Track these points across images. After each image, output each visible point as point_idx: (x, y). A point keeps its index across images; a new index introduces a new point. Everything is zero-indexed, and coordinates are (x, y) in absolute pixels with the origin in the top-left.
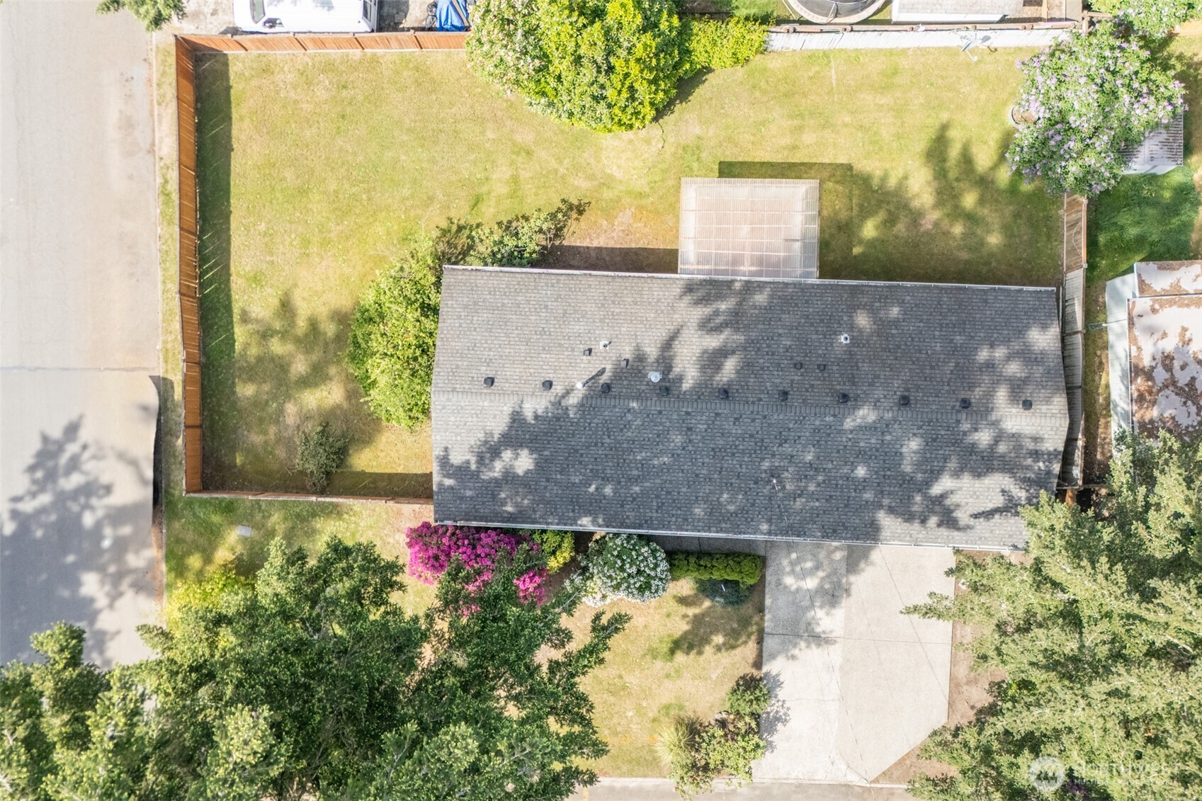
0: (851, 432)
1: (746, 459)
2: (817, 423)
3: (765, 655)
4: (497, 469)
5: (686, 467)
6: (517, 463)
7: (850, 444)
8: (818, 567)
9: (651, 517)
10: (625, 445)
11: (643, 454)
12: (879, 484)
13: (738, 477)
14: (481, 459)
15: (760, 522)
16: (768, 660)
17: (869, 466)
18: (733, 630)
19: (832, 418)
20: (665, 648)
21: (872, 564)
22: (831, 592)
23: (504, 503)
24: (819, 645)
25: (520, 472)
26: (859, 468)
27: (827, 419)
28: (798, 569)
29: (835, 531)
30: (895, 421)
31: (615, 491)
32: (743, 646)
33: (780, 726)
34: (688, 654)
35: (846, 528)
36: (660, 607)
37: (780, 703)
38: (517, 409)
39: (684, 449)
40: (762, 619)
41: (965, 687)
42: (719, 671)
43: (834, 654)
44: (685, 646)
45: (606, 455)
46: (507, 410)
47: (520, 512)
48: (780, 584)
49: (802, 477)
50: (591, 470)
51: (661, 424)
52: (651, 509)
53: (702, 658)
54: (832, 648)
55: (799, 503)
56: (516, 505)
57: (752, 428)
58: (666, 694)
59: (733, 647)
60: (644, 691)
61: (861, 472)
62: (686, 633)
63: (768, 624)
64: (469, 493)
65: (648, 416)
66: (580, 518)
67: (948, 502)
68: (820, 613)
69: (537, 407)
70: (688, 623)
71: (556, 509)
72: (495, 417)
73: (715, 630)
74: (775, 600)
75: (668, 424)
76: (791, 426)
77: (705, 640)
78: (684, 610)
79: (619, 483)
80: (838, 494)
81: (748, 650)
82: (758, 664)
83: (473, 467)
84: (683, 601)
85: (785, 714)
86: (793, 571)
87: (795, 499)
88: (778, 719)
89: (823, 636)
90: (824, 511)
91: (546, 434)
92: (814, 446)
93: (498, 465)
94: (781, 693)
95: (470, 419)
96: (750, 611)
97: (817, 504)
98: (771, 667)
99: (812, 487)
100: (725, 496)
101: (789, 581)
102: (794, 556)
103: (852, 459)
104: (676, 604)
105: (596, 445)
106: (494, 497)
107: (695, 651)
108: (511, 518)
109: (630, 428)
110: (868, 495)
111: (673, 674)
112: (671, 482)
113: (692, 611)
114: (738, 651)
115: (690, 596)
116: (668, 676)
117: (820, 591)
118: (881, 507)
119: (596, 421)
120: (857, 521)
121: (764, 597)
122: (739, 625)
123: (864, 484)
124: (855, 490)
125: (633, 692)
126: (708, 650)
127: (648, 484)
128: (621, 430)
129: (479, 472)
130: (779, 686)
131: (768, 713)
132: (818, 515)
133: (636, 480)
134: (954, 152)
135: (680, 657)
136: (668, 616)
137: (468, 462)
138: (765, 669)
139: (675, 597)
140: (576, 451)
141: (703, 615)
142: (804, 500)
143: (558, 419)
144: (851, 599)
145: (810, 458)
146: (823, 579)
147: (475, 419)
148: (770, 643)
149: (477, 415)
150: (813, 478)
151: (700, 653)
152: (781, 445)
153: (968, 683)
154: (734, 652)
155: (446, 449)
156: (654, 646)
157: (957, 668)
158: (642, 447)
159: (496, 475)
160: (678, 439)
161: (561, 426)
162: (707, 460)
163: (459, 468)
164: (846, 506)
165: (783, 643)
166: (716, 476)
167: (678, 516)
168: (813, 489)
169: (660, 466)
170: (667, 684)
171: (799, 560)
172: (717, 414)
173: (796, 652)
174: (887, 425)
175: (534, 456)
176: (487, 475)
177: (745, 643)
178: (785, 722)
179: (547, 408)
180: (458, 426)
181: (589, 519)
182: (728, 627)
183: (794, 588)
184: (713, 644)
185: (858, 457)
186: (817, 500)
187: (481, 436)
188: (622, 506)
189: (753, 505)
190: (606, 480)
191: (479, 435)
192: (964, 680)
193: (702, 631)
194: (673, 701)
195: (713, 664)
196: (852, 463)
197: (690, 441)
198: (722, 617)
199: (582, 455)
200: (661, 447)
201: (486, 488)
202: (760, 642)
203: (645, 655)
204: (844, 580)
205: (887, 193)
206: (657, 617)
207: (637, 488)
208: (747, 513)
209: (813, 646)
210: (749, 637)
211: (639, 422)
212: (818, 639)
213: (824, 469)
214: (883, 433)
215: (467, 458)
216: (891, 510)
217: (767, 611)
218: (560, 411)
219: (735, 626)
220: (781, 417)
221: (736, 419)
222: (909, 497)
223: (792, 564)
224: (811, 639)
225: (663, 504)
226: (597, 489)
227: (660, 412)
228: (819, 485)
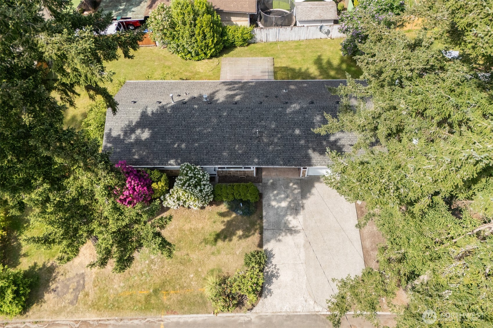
0: (290, 114)
1: (246, 129)
2: (275, 111)
3: (264, 240)
4: (133, 138)
5: (219, 134)
6: (142, 135)
7: (290, 120)
8: (287, 197)
9: (203, 158)
10: (192, 125)
11: (200, 128)
12: (306, 137)
13: (243, 137)
14: (126, 134)
15: (254, 158)
16: (266, 243)
17: (300, 129)
18: (247, 228)
19: (281, 109)
20: (212, 238)
21: (313, 194)
22: (295, 208)
23: (134, 155)
24: (291, 234)
25: (143, 139)
26: (296, 130)
27: (279, 109)
28: (277, 198)
29: (289, 161)
30: (309, 109)
31: (187, 146)
32: (252, 236)
33: (274, 280)
34: (224, 241)
35: (294, 159)
36: (210, 218)
37: (274, 266)
38: (144, 110)
39: (218, 125)
40: (262, 222)
41: (371, 252)
42: (240, 250)
43: (300, 238)
44: (223, 237)
45: (183, 130)
46: (140, 111)
47: (142, 158)
48: (270, 205)
49: (271, 136)
50: (176, 137)
51: (208, 114)
52: (203, 154)
53: (231, 243)
54: (298, 235)
55: (271, 148)
56: (140, 155)
57: (247, 115)
58: (212, 263)
59: (248, 236)
60: (200, 262)
61: (297, 132)
62: (223, 231)
63: (265, 225)
64: (118, 150)
65: (202, 111)
66: (169, 160)
67: (338, 144)
68: (290, 218)
69: (153, 109)
70: (224, 225)
71: (159, 156)
72: (134, 114)
73: (238, 229)
74: (267, 213)
75: (211, 114)
76: (264, 113)
77: (233, 234)
78: (222, 219)
79: (189, 142)
80: (288, 143)
81: (255, 238)
82: (261, 245)
83: (122, 137)
84: (222, 215)
85: (277, 272)
86: (275, 199)
87: (269, 146)
88: (273, 276)
89: (293, 229)
90: (283, 151)
91: (156, 121)
92: (275, 121)
93: (133, 136)
94: (274, 261)
95: (123, 116)
96: (256, 218)
97: (279, 148)
98: (268, 246)
99: (276, 140)
100: (237, 146)
101: (274, 203)
102: (275, 192)
103: (292, 127)
104: (218, 216)
105: (179, 125)
106: (130, 151)
107: (227, 240)
108: (137, 162)
109: (194, 117)
110: (302, 142)
111: (216, 252)
112: (212, 141)
113: (226, 219)
114: (250, 239)
115: (225, 212)
116: (213, 253)
117: (289, 207)
118: (309, 148)
119: (179, 114)
120: (299, 156)
121: (262, 212)
122: (250, 225)
123: (299, 137)
124: (296, 141)
125: (194, 263)
126: (235, 238)
127: (202, 142)
128: (190, 118)
129: (124, 140)
130: (272, 257)
131: (267, 272)
132: (280, 153)
133: (196, 141)
134: (324, 62)
135: (220, 243)
136: (215, 222)
137: (119, 135)
138: (265, 248)
139: (218, 213)
140: (170, 128)
141: (232, 221)
142: (273, 146)
143: (162, 114)
144: (306, 211)
145: (274, 127)
146: (290, 202)
147: (125, 116)
148: (266, 234)
149: (126, 114)
150: (276, 136)
151: (230, 240)
152: (260, 122)
153: (372, 250)
154: (248, 239)
155: (111, 129)
156: (207, 237)
157: (365, 242)
158: (199, 125)
159: (132, 141)
160: (215, 120)
161: (163, 117)
162: (228, 130)
163: (115, 138)
164: (293, 148)
165: (273, 233)
166: (233, 137)
167: (216, 157)
168: (276, 141)
169: (207, 133)
170: (213, 258)
171: (277, 194)
172: (232, 109)
173: (280, 238)
174: (305, 111)
175: (150, 131)
176: (128, 141)
177: (254, 234)
178: (277, 277)
179: (157, 109)
180: (117, 119)
181: (174, 160)
182: (245, 227)
183: (276, 206)
184: (237, 235)
185: (295, 126)
186: (279, 146)
187: (127, 123)
188: (190, 153)
189: (250, 150)
190: (183, 141)
191: (126, 123)
192: (370, 249)
193: (231, 229)
194: (215, 267)
195: (237, 246)
196: (293, 128)
197: (221, 122)
198: (242, 222)
199: (172, 130)
200: (208, 125)
201: (127, 147)
202: (261, 233)
203: (201, 242)
204: (300, 202)
205: (302, 73)
206: (209, 223)
207: (197, 144)
208: (248, 154)
209: (288, 234)
210: (255, 231)
211: (198, 114)
212: (291, 231)
213: (281, 131)
214: (304, 114)
215: (120, 133)
216: (314, 150)
217: (264, 218)
218: (163, 111)
219: (248, 226)
220: (259, 109)
221: (240, 111)
222: (321, 143)
223: (274, 196)
224: (287, 231)
225: (209, 151)
226: (178, 145)
227: (207, 109)
228: (279, 139)
